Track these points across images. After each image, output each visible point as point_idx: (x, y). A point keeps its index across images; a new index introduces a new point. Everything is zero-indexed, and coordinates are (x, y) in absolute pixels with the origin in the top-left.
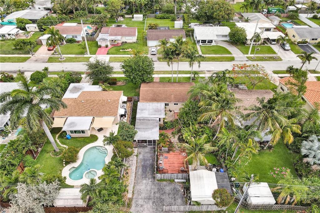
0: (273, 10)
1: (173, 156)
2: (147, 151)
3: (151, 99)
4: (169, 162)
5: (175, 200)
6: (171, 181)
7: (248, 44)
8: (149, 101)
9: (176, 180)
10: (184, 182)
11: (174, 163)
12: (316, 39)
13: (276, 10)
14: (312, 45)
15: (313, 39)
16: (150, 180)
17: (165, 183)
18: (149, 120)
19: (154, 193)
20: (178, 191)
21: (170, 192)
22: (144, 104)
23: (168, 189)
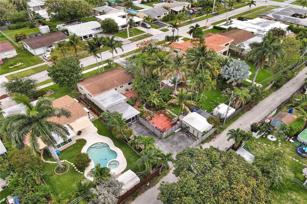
0: (112, 2)
1: (156, 120)
2: (135, 127)
3: (100, 90)
4: (159, 125)
5: (187, 142)
6: (173, 134)
7: (120, 31)
8: (100, 92)
9: (176, 131)
10: (181, 130)
11: (162, 124)
12: (160, 16)
13: (114, 2)
14: (160, 21)
15: (158, 17)
16: (160, 142)
17: (170, 137)
18: (117, 105)
19: (171, 146)
20: (183, 137)
21: (179, 140)
22: (99, 96)
23: (176, 139)
